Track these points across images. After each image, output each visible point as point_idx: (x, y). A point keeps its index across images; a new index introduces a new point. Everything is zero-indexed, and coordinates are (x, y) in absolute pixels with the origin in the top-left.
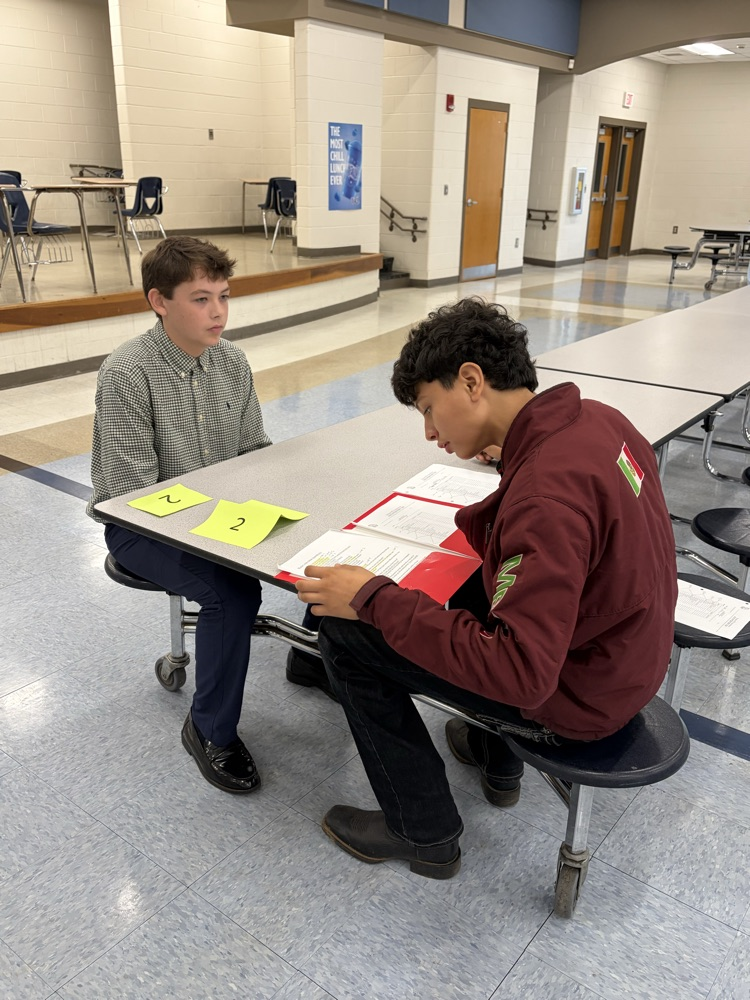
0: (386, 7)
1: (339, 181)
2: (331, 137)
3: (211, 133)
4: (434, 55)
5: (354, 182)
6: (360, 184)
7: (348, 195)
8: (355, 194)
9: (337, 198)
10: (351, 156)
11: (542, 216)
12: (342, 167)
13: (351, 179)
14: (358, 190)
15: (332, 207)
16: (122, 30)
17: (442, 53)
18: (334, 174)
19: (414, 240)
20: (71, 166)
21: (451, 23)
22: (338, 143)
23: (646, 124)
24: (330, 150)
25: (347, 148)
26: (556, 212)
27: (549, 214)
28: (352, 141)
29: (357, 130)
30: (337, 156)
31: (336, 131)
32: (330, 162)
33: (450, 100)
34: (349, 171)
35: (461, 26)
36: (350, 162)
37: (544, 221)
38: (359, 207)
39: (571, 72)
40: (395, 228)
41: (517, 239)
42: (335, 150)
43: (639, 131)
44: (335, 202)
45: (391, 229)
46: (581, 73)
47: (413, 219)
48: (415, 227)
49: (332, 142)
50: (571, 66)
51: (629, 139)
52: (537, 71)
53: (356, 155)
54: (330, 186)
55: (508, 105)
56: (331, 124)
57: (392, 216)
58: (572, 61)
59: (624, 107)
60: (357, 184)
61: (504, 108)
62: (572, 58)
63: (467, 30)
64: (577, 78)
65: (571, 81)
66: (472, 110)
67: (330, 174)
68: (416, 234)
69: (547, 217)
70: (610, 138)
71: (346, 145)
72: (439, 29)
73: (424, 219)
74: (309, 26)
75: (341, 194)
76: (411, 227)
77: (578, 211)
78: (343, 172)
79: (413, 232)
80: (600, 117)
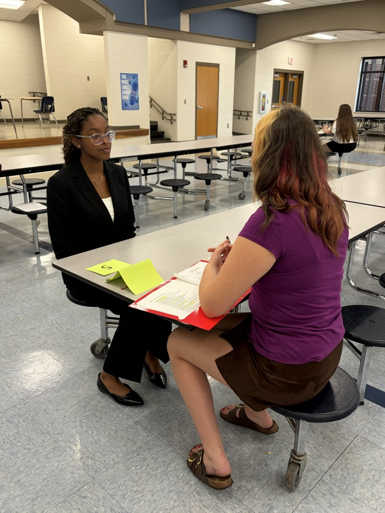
0: (146, 24)
1: (127, 98)
2: (121, 79)
3: (88, 78)
4: (176, 43)
5: (135, 98)
6: (138, 99)
7: (132, 103)
8: (136, 103)
9: (126, 105)
10: (133, 87)
11: (246, 114)
12: (128, 91)
13: (133, 97)
14: (137, 101)
15: (123, 109)
16: (45, 35)
17: (179, 43)
18: (124, 95)
19: (172, 124)
20: (29, 93)
21: (182, 30)
22: (126, 82)
23: (303, 72)
24: (121, 85)
25: (130, 84)
26: (251, 112)
27: (249, 113)
28: (133, 80)
29: (135, 76)
30: (125, 87)
31: (124, 77)
32: (122, 90)
33: (185, 63)
34: (132, 93)
35: (188, 31)
36: (132, 90)
37: (246, 116)
38: (138, 109)
39: (254, 50)
40: (165, 119)
41: (228, 124)
42: (124, 85)
43: (300, 75)
44: (125, 106)
45: (163, 119)
46: (261, 49)
47: (171, 114)
48: (172, 118)
49: (122, 81)
50: (254, 46)
51: (296, 79)
52: (235, 49)
53: (135, 87)
54: (122, 100)
55: (219, 64)
56: (121, 74)
57: (163, 113)
58: (254, 44)
59: (289, 64)
60: (137, 99)
61: (217, 66)
62: (254, 43)
63: (192, 32)
64: (258, 51)
65: (256, 53)
66: (198, 67)
67: (122, 95)
68: (172, 121)
69: (248, 114)
70: (284, 78)
71: (130, 83)
72: (177, 32)
73: (175, 115)
74: (108, 33)
75: (128, 103)
76: (170, 118)
77: (263, 112)
78: (129, 94)
79: (171, 120)
80: (275, 69)
